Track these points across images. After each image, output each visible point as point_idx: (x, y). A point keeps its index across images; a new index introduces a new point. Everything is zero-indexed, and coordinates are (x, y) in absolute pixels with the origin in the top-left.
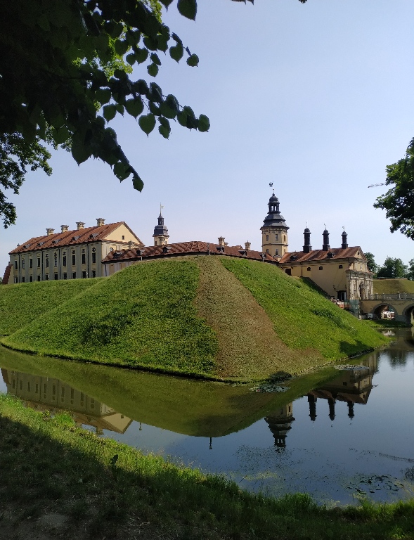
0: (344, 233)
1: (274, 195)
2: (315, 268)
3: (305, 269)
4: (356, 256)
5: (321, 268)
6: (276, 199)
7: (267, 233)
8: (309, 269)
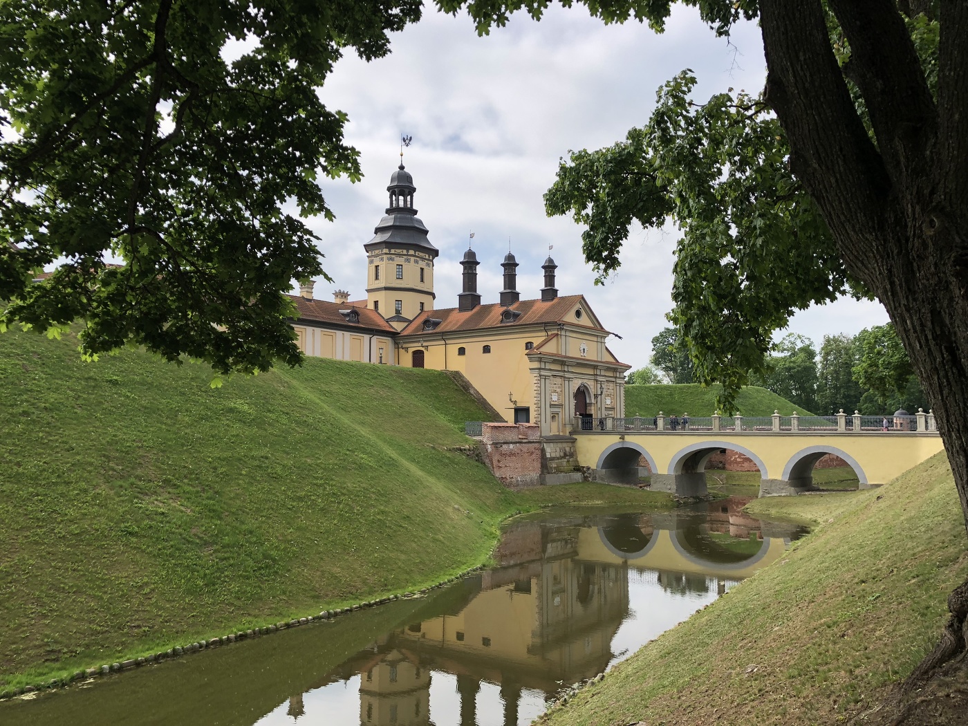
0: (550, 260)
1: (402, 168)
2: (474, 346)
3: (453, 349)
4: (570, 317)
5: (487, 349)
6: (408, 178)
7: (377, 262)
8: (462, 351)
